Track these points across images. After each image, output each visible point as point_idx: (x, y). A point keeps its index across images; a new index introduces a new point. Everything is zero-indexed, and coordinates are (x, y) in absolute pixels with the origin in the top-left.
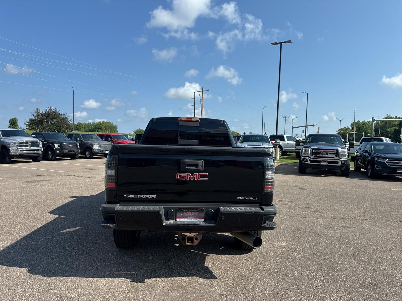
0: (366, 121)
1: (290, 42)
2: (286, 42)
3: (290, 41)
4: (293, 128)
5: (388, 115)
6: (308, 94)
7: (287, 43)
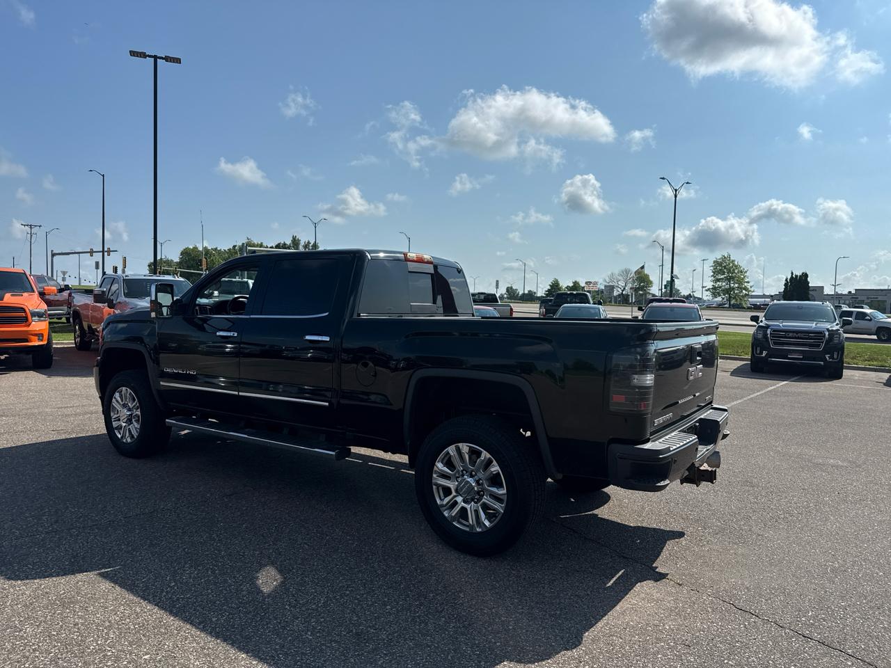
0: (210, 248)
1: (178, 61)
2: (167, 59)
3: (180, 59)
4: (53, 255)
5: (248, 239)
6: (103, 176)
7: (171, 62)
